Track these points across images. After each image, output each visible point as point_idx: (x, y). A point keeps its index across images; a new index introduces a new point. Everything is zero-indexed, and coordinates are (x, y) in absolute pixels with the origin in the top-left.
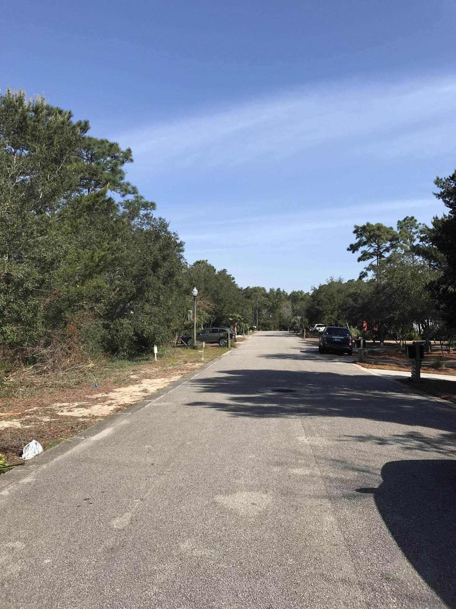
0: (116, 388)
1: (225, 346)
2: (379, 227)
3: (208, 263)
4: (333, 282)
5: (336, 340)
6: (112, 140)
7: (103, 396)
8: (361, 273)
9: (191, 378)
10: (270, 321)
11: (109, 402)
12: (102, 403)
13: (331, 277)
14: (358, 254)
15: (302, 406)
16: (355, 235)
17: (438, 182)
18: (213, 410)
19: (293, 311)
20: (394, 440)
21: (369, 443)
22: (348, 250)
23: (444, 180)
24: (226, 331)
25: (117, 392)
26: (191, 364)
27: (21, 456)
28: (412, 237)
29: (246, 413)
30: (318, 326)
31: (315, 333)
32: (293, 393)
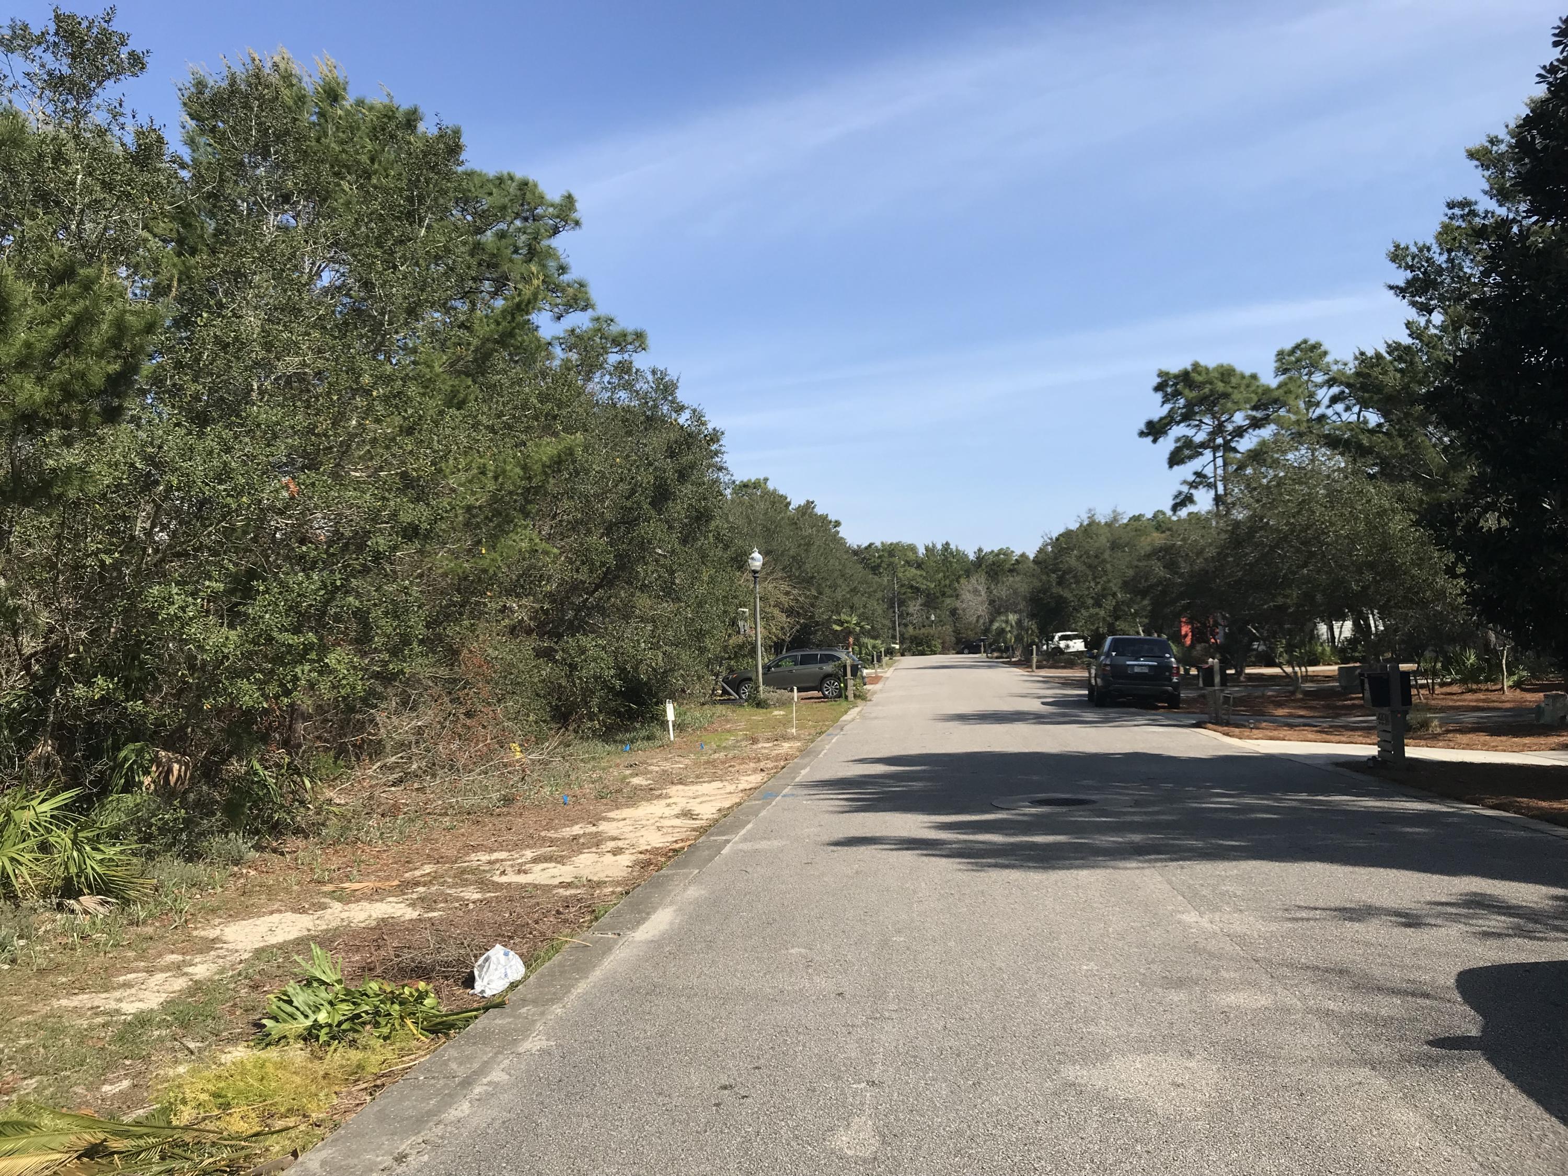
0: (610, 810)
1: (840, 696)
2: (1226, 373)
3: (771, 486)
4: (1092, 523)
5: (1137, 670)
6: (519, 175)
7: (587, 831)
8: (1176, 497)
9: (797, 780)
10: (932, 631)
11: (611, 845)
12: (594, 850)
13: (1090, 510)
14: (1167, 444)
15: (1137, 838)
16: (1159, 396)
17: (1398, 256)
18: (909, 857)
19: (992, 602)
20: (1438, 916)
21: (1375, 923)
22: (1142, 434)
23: (1414, 249)
24: (839, 659)
25: (618, 820)
26: (770, 745)
27: (473, 988)
28: (1312, 395)
29: (1000, 861)
30: (1063, 638)
31: (1057, 658)
32: (1090, 807)
